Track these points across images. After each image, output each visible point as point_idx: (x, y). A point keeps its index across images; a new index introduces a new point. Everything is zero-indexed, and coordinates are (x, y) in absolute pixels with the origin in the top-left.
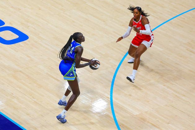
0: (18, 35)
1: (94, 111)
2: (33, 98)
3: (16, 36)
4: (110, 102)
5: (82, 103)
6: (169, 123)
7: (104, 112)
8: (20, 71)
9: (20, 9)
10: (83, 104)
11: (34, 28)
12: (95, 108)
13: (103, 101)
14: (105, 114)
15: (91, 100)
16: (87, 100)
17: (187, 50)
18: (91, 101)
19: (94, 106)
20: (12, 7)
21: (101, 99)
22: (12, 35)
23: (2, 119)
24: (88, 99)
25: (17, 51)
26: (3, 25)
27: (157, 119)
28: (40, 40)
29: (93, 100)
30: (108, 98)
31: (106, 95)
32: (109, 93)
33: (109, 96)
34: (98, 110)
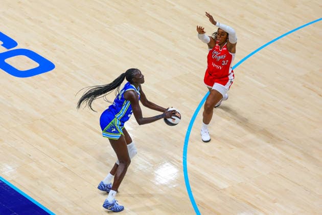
0: (38, 63)
1: (158, 182)
2: (62, 162)
3: (35, 65)
4: (183, 169)
5: (138, 169)
6: (274, 202)
7: (174, 184)
8: (42, 120)
9: (42, 22)
10: (140, 170)
11: (63, 52)
12: (160, 177)
13: (172, 166)
14: (175, 188)
15: (152, 165)
16: (146, 164)
17: (304, 86)
18: (153, 167)
19: (157, 174)
20: (29, 19)
21: (168, 164)
22: (28, 62)
23: (13, 194)
24: (148, 163)
25: (37, 88)
26: (15, 47)
27: (257, 196)
28: (73, 71)
29: (156, 165)
30: (180, 161)
31: (177, 157)
32: (182, 154)
33: (182, 160)
34: (163, 181)
